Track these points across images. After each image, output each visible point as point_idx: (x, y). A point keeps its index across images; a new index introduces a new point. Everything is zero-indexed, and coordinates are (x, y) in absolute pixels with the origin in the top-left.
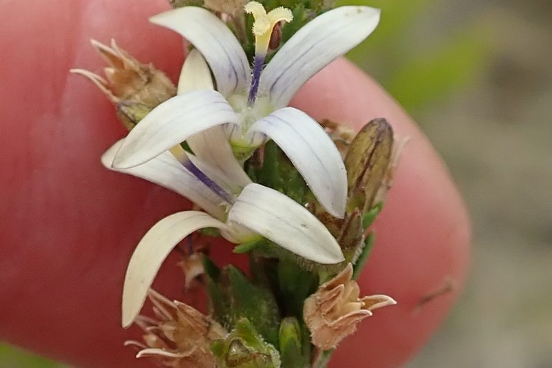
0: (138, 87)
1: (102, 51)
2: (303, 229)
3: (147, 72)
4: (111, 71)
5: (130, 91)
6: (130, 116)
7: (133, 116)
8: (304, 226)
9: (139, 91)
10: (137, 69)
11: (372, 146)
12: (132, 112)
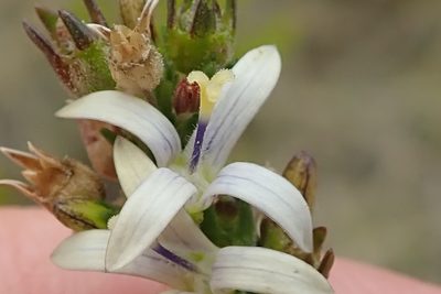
0: (64, 182)
1: (13, 155)
2: (296, 275)
3: (68, 165)
4: (29, 173)
5: (55, 188)
6: (69, 212)
7: (72, 211)
8: (296, 272)
9: (65, 186)
10: (59, 165)
11: (304, 181)
12: (70, 208)
